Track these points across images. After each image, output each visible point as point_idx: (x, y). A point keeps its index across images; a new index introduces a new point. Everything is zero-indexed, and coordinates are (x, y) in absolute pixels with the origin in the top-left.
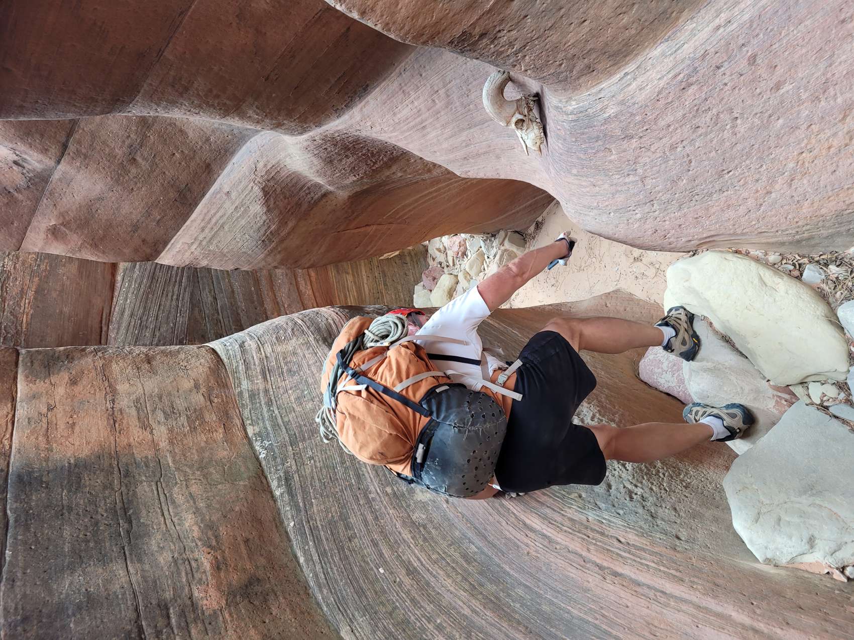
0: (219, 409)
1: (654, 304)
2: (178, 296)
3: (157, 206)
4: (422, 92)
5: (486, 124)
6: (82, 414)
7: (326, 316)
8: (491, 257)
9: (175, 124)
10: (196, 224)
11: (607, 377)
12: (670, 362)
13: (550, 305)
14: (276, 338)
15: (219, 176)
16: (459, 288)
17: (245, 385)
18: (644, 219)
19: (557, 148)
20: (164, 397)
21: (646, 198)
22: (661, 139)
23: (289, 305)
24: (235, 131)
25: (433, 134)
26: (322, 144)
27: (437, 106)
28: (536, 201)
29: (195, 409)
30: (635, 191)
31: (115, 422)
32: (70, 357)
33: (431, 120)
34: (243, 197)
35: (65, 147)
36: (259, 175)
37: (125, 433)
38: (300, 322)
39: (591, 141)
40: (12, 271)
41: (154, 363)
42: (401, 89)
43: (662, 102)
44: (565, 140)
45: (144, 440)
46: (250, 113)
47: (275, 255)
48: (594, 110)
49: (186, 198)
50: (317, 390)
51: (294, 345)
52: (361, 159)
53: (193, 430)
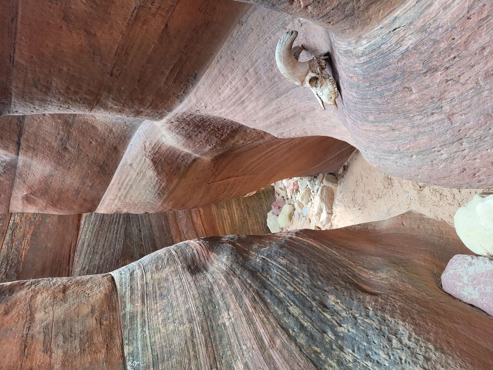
0: (106, 330)
1: (442, 222)
2: (117, 231)
3: (88, 177)
4: (236, 74)
5: (290, 92)
6: (4, 341)
7: (193, 247)
8: (315, 191)
9: (87, 122)
10: (115, 187)
11: (415, 291)
12: (470, 276)
13: (359, 225)
14: (156, 267)
15: (124, 154)
16: (296, 213)
17: (129, 307)
18: (451, 159)
19: (351, 98)
20: (67, 323)
21: (454, 137)
22: (473, 66)
23: (187, 232)
24: (128, 123)
25: (251, 106)
26: (178, 125)
27: (249, 83)
28: (342, 152)
29: (88, 332)
30: (441, 130)
31: (26, 346)
32: (12, 290)
33: (247, 95)
34: (141, 166)
35: (19, 144)
36: (148, 151)
37: (30, 357)
38: (174, 253)
39: (386, 82)
40: (19, 223)
41: (67, 293)
42: (220, 73)
43: (475, 19)
44: (358, 86)
45: (43, 364)
46: (110, 104)
47: (168, 202)
48: (389, 45)
49: (105, 170)
50: (178, 312)
51: (167, 272)
52: (211, 133)
53: (82, 351)
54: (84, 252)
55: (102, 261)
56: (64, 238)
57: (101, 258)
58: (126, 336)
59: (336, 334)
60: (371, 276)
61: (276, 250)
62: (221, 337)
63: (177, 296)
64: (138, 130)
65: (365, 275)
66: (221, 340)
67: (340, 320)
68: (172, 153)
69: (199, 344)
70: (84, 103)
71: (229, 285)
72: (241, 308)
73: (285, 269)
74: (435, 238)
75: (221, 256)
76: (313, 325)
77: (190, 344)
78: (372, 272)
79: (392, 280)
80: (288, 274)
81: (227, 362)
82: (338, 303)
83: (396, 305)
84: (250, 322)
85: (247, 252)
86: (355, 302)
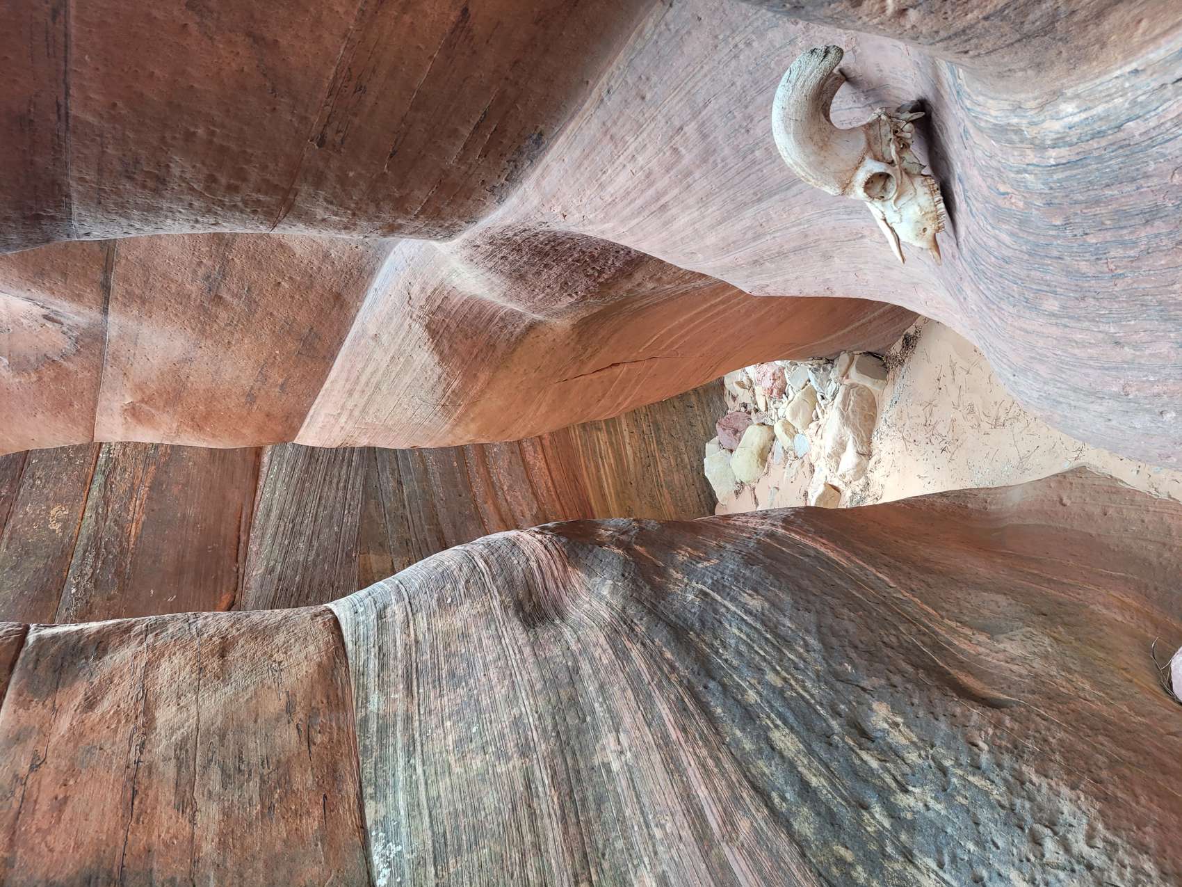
0: (322, 759)
1: (1167, 502)
2: (347, 482)
3: (273, 363)
4: (649, 135)
5: (791, 192)
6: (84, 777)
7: (527, 552)
8: (828, 397)
10: (338, 386)
13: (942, 495)
14: (438, 600)
15: (358, 310)
16: (777, 447)
17: (375, 702)
20: (230, 736)
26: (493, 251)
27: (684, 162)
29: (278, 762)
31: (135, 793)
32: (102, 646)
33: (676, 191)
34: (399, 341)
35: (106, 288)
36: (417, 305)
37: (146, 821)
38: (481, 564)
40: (121, 458)
41: (230, 657)
42: (605, 133)
45: (177, 838)
46: (320, 213)
47: (467, 425)
48: (1152, 124)
49: (315, 349)
50: (494, 725)
51: (466, 616)
52: (573, 267)
53: (266, 811)
54: (270, 531)
55: (314, 552)
56: (224, 498)
57: (310, 547)
58: (368, 776)
59: (893, 812)
60: (981, 650)
61: (736, 568)
62: (600, 801)
63: (490, 681)
64: (392, 253)
65: (964, 646)
66: (599, 809)
67: (904, 775)
68: (476, 310)
69: (546, 816)
70: (255, 212)
71: (618, 663)
72: (649, 726)
73: (759, 626)
74: (1151, 547)
75: (598, 580)
76: (832, 784)
77: (523, 812)
78: (983, 638)
79: (1038, 664)
80: (766, 639)
81: (614, 867)
82: (897, 725)
83: (1051, 739)
84: (673, 766)
85: (662, 572)
86: (943, 726)
